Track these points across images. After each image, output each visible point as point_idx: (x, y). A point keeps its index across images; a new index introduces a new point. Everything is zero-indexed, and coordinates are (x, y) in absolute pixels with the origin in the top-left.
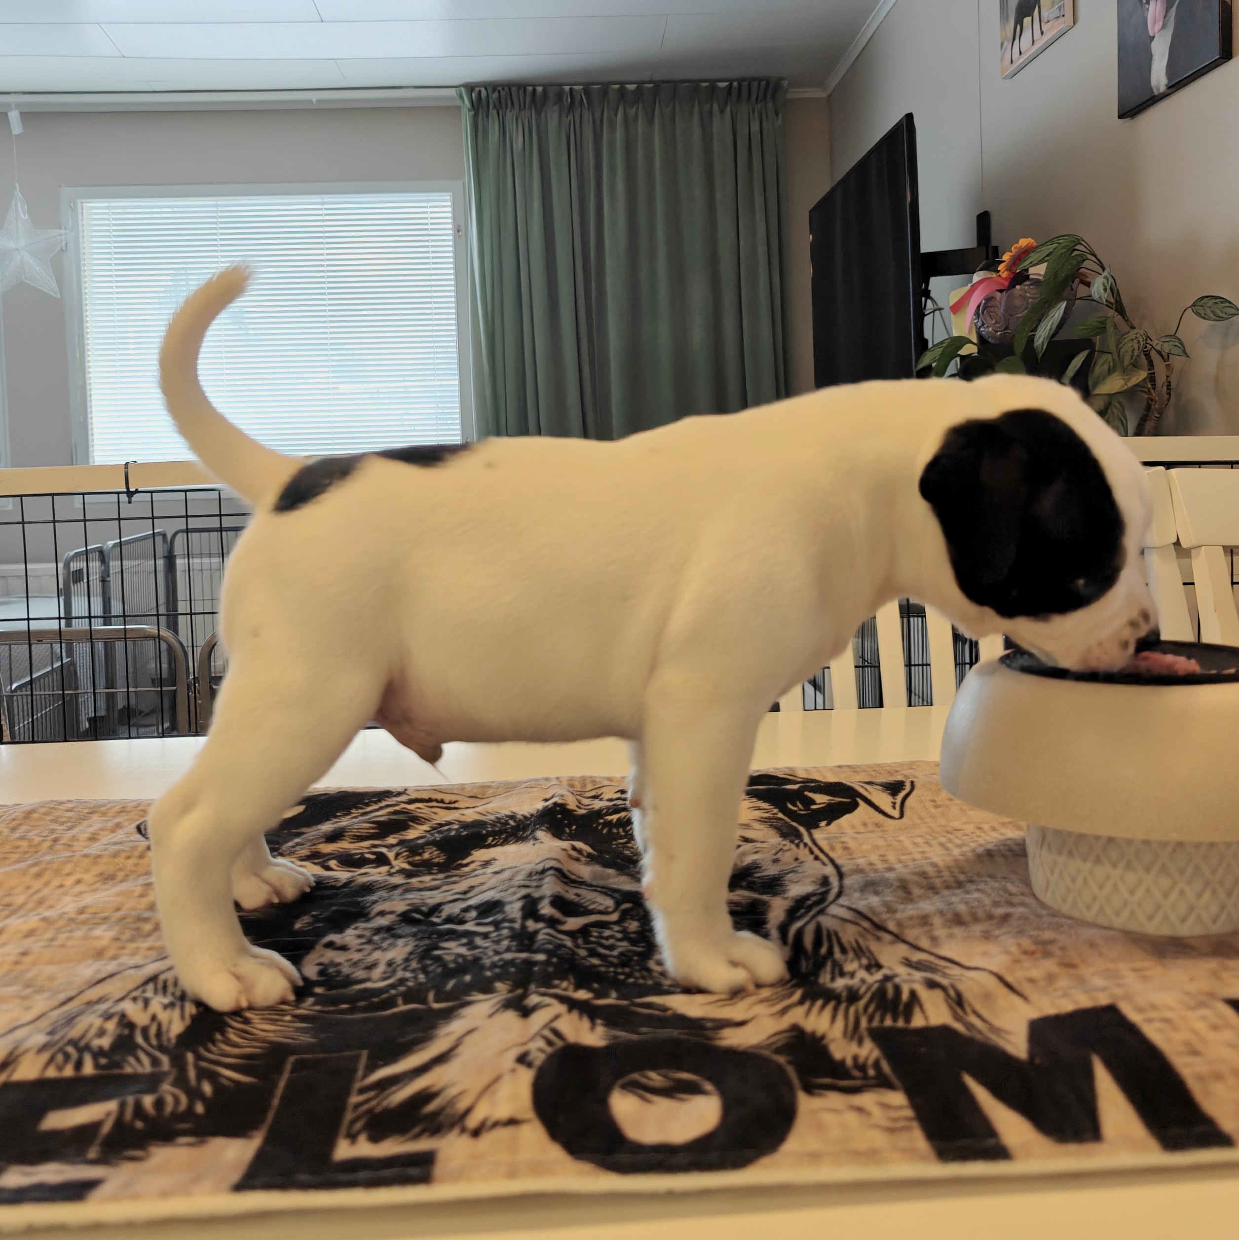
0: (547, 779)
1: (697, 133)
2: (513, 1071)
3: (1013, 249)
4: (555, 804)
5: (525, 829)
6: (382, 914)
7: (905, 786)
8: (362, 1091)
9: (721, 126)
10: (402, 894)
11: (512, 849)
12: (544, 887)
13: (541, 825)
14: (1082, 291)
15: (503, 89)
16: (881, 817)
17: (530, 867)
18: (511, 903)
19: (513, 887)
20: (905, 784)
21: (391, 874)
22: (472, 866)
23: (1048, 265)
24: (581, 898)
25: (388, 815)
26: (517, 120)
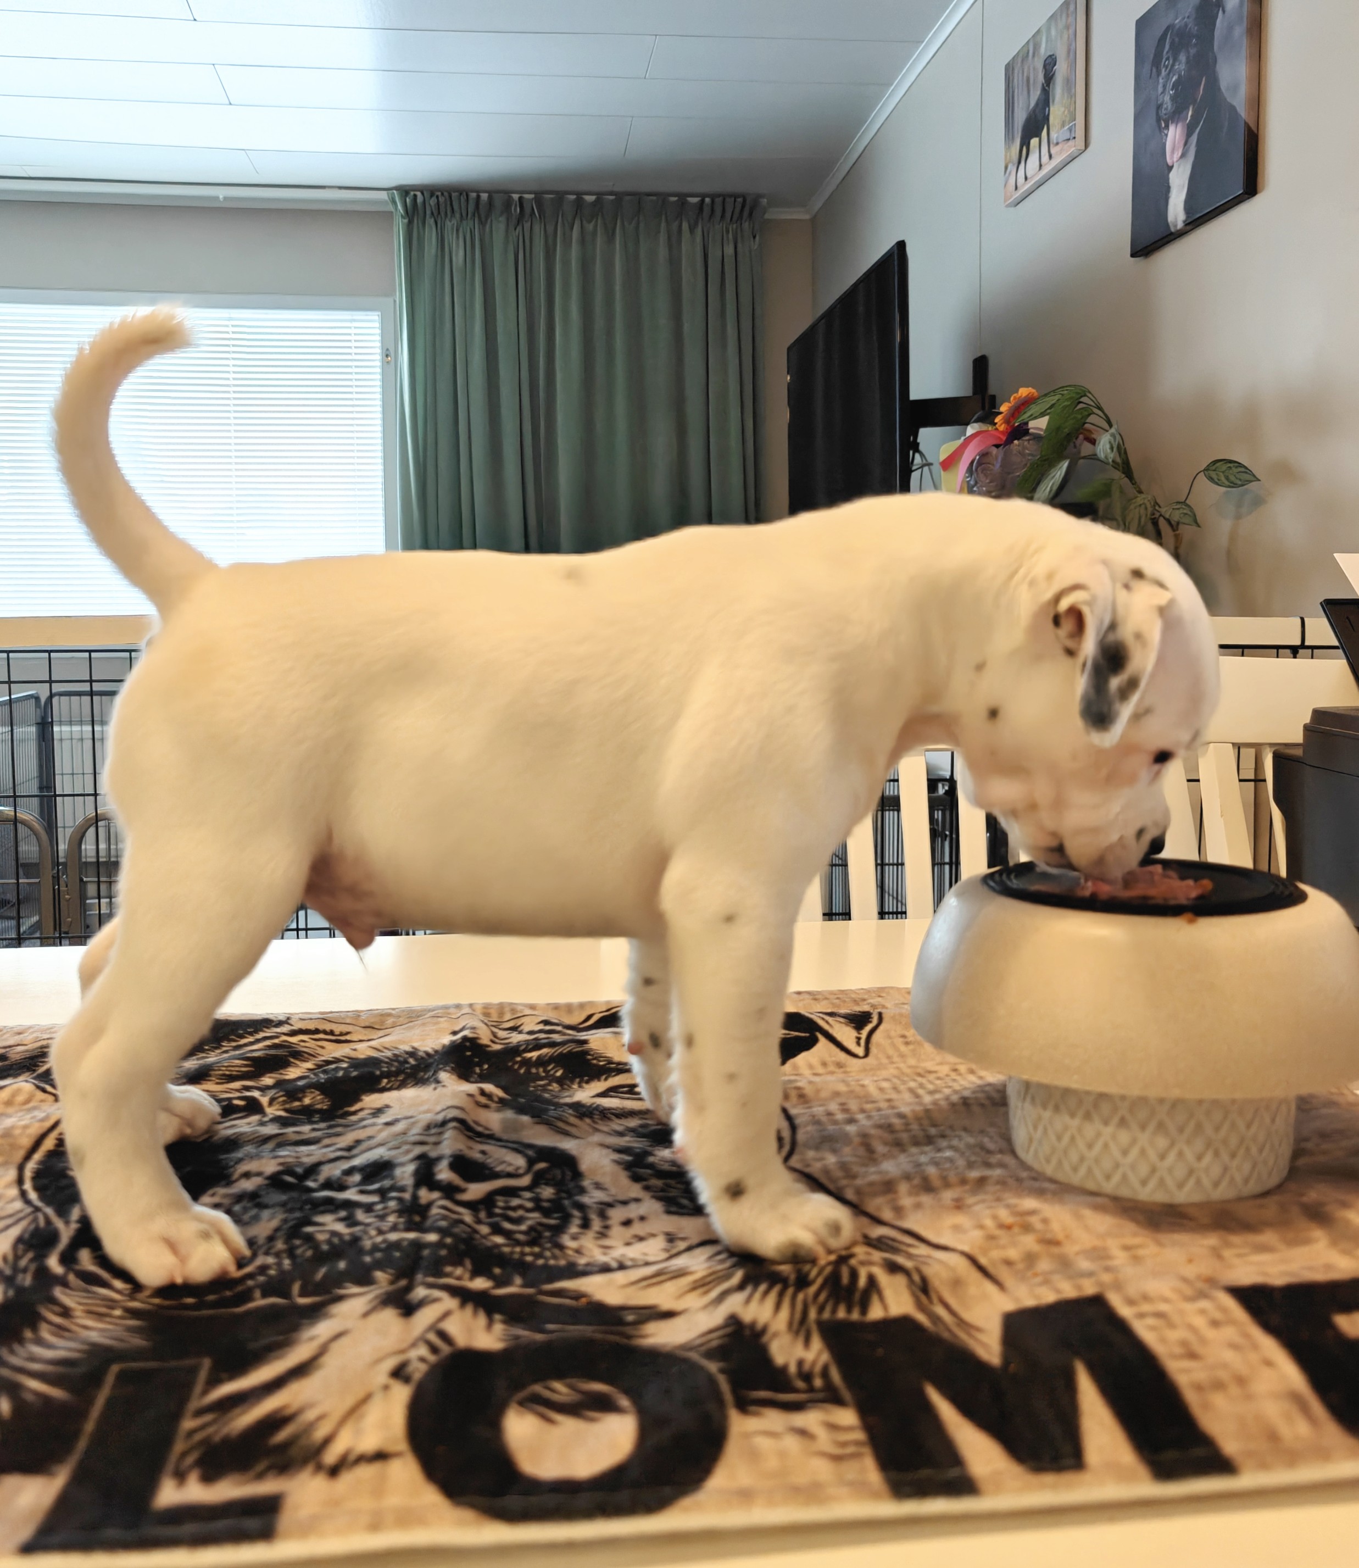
0: (458, 1006)
1: (663, 252)
2: (386, 1388)
3: (1012, 398)
4: (465, 1039)
5: (427, 1067)
6: (247, 1175)
7: (872, 1018)
8: (200, 1412)
9: (690, 247)
10: (273, 1150)
11: (409, 1093)
12: (445, 1143)
13: (446, 1064)
14: (1086, 449)
15: (442, 194)
16: (842, 1056)
17: (427, 1118)
18: (402, 1164)
19: (406, 1143)
20: (872, 1016)
21: (262, 1124)
22: (361, 1115)
23: (1050, 418)
24: (487, 1156)
25: (266, 1050)
26: (457, 230)
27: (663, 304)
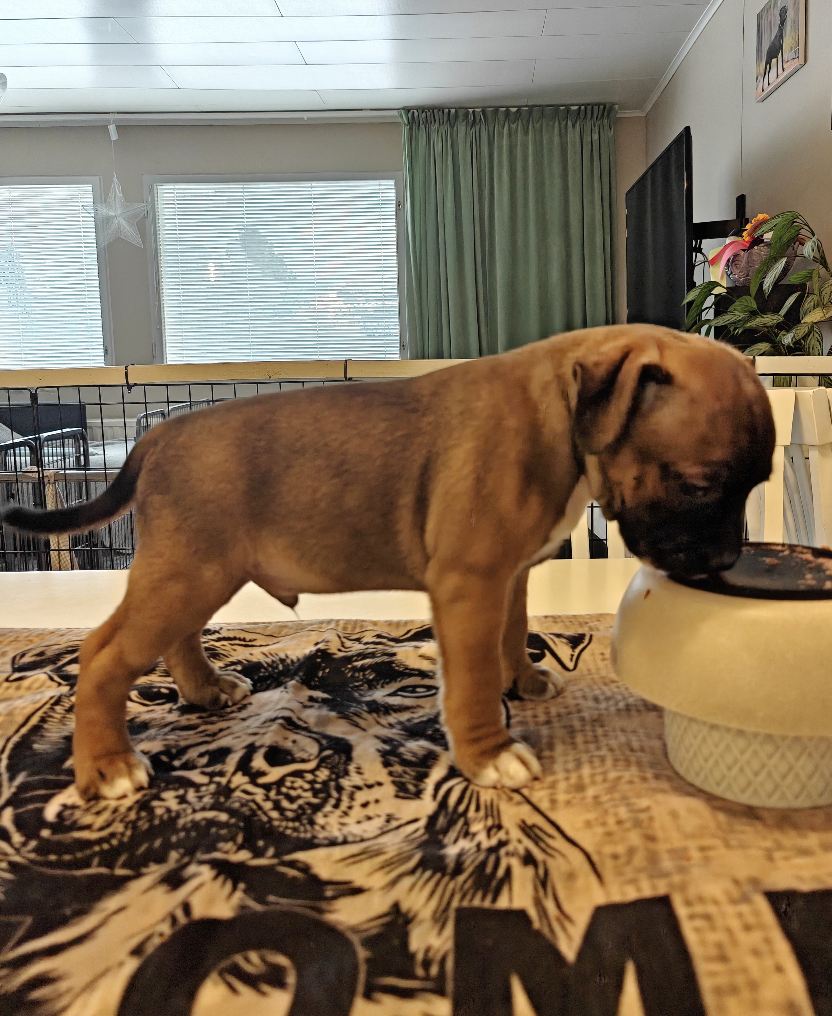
0: (329, 622)
1: (556, 140)
2: (121, 964)
3: (754, 220)
4: (320, 649)
9: (573, 136)
10: (167, 733)
11: (267, 695)
12: (268, 735)
13: (298, 672)
14: (798, 250)
15: (429, 111)
16: (560, 669)
17: (267, 715)
18: (236, 751)
20: (585, 638)
21: (171, 712)
23: (774, 232)
24: (295, 745)
26: (438, 132)
27: (557, 169)
